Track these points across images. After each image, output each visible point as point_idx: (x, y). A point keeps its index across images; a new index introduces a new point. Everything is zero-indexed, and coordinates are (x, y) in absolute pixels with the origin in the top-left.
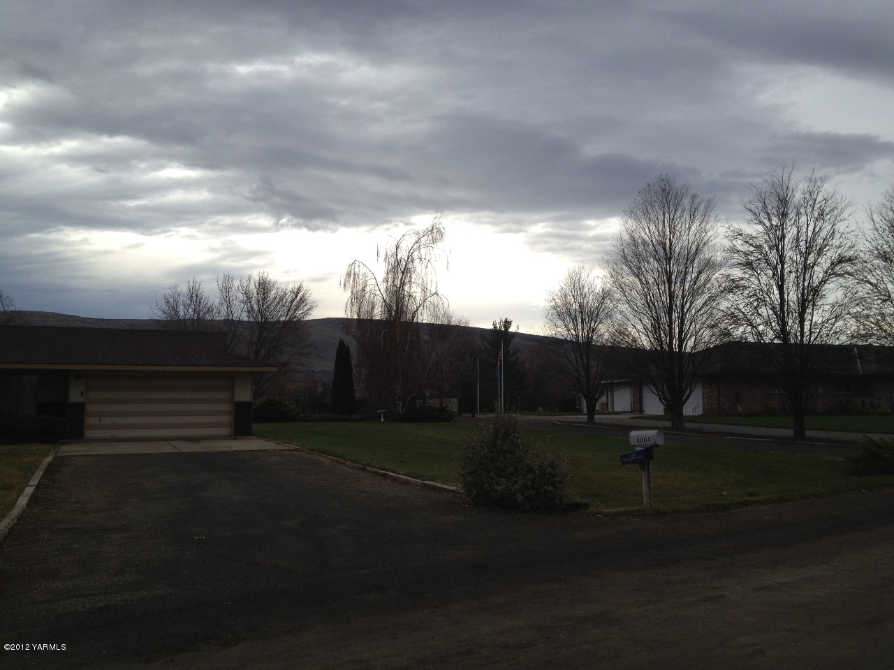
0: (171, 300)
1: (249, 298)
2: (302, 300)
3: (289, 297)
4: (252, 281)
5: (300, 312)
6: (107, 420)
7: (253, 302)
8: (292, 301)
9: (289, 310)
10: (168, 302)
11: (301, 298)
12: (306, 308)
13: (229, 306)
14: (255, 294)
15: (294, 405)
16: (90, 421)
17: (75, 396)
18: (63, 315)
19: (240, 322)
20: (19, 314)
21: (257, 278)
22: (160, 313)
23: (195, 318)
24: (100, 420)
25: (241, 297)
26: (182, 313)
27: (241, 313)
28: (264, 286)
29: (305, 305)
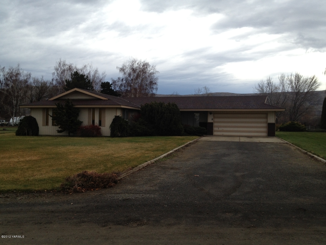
0: (261, 85)
1: (291, 83)
2: (315, 82)
3: (309, 81)
4: (293, 76)
5: (314, 87)
6: (220, 129)
7: (293, 84)
8: (311, 83)
9: (309, 86)
10: (260, 86)
11: (315, 81)
12: (316, 85)
13: (283, 86)
14: (294, 81)
15: (304, 125)
16: (215, 129)
17: (210, 120)
18: (230, 93)
19: (288, 92)
20: (211, 94)
21: (295, 74)
22: (257, 90)
23: (270, 92)
24: (219, 128)
25: (288, 82)
26: (265, 90)
27: (288, 89)
28: (298, 78)
29: (316, 84)
